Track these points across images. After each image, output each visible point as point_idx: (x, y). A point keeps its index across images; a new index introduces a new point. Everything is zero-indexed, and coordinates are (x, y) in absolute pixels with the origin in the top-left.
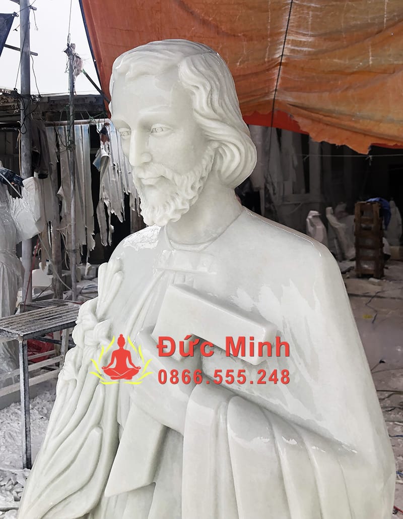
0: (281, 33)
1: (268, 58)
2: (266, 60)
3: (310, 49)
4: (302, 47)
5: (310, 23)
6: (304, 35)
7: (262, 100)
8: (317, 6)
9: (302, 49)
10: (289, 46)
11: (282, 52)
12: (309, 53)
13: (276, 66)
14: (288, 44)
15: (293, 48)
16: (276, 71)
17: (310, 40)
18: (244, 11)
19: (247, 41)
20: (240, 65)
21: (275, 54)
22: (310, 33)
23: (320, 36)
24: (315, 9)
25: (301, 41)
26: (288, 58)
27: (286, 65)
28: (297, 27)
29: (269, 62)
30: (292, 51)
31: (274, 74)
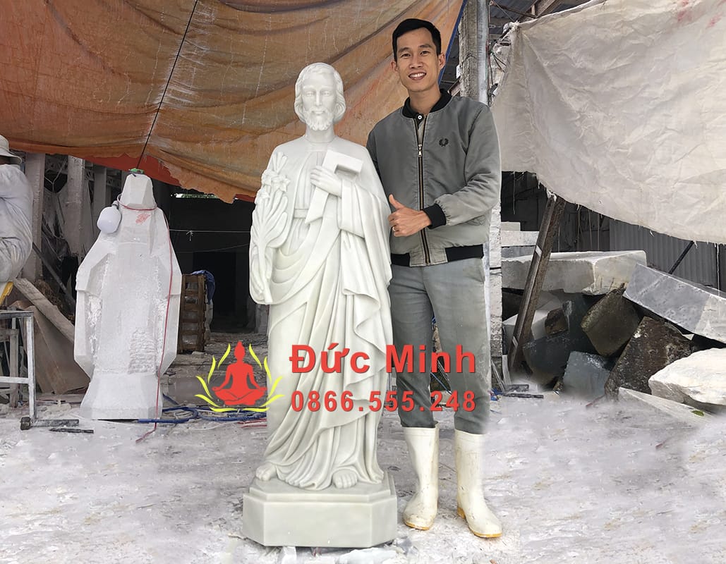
0: (163, 82)
1: (148, 102)
2: (146, 104)
3: (189, 102)
4: (182, 98)
5: (193, 78)
6: (186, 87)
7: (135, 142)
8: (202, 64)
9: (181, 100)
10: (170, 95)
11: (162, 99)
12: (188, 105)
13: (154, 111)
14: (169, 93)
15: (173, 97)
16: (153, 117)
17: (191, 93)
18: (134, 53)
19: (132, 82)
20: (120, 103)
21: (154, 100)
22: (191, 87)
23: (200, 91)
24: (200, 67)
25: (181, 93)
26: (167, 106)
27: (164, 112)
28: (179, 79)
29: (148, 106)
30: (172, 100)
31: (150, 119)
